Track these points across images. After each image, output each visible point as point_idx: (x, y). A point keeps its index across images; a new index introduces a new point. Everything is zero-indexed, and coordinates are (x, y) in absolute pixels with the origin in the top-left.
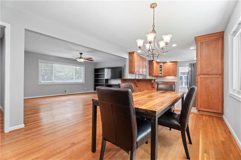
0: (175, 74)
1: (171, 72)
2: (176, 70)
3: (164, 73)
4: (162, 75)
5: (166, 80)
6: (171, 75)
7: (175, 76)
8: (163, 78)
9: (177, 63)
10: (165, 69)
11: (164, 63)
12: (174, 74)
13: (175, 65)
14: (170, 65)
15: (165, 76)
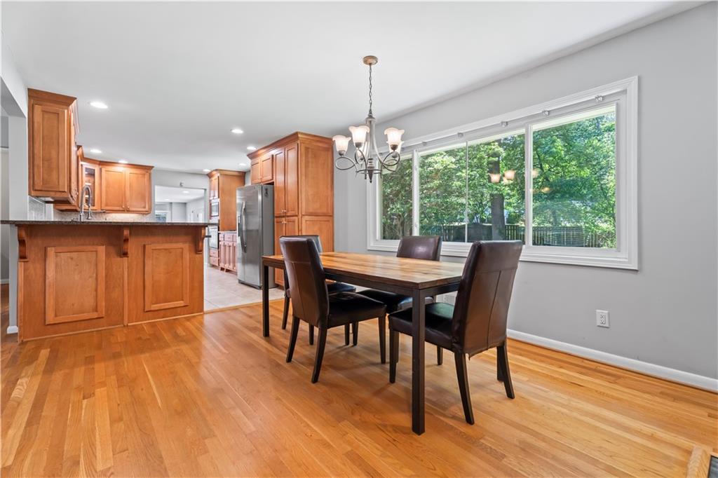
0: (147, 207)
1: (131, 199)
2: (150, 193)
3: (104, 203)
4: (94, 208)
6: (131, 209)
11: (103, 164)
13: (147, 176)
14: (127, 174)
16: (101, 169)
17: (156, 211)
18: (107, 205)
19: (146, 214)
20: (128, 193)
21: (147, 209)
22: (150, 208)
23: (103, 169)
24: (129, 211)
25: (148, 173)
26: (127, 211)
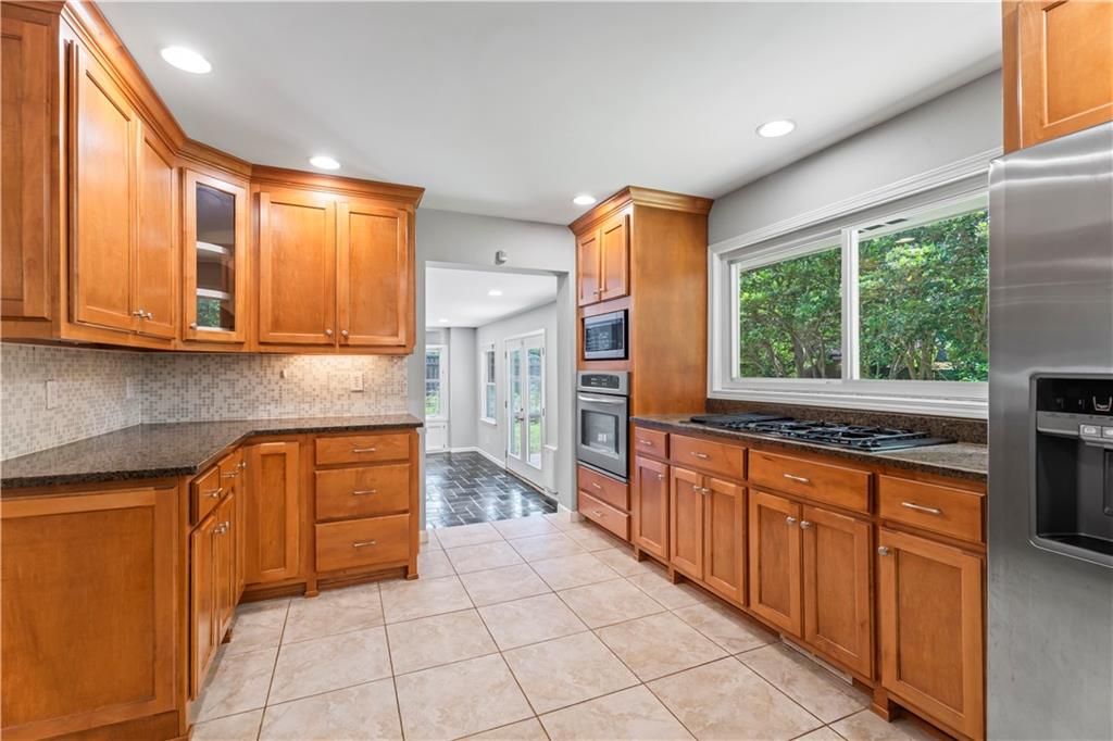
1: (354, 305)
2: (411, 284)
3: (267, 319)
4: (234, 336)
5: (277, 401)
6: (354, 339)
8: (244, 379)
10: (278, 260)
11: (264, 176)
13: (401, 224)
15: (270, 350)
16: (257, 198)
17: (427, 346)
18: (277, 325)
19: (401, 356)
20: (343, 283)
21: (402, 338)
22: (412, 337)
23: (265, 197)
24: (348, 346)
25: (406, 213)
26: (341, 346)
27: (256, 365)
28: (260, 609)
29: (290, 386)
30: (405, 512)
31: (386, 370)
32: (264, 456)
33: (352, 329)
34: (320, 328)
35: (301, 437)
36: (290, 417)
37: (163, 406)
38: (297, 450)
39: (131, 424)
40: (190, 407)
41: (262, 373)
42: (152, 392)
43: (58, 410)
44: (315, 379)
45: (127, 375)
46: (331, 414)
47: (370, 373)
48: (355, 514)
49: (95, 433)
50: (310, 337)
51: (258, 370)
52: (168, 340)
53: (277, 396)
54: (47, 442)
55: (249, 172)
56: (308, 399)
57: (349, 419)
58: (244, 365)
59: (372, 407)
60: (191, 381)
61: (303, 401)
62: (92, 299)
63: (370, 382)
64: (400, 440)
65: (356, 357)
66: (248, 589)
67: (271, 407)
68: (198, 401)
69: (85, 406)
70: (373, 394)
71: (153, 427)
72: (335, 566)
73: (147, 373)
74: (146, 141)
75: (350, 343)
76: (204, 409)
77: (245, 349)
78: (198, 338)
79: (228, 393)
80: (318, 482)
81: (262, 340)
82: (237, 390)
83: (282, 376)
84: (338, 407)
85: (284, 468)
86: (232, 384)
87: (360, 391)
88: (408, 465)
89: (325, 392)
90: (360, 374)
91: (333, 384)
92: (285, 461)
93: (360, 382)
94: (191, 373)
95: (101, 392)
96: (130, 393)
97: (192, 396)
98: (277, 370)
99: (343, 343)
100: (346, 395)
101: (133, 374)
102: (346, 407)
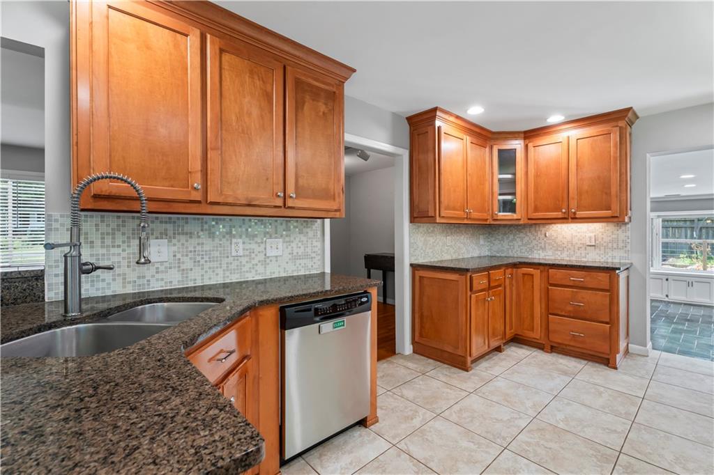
0: (615, 207)
1: (580, 193)
2: (623, 175)
4: (515, 216)
5: (544, 249)
6: (580, 214)
7: (617, 218)
8: (527, 237)
9: (630, 124)
10: (537, 176)
11: (530, 135)
12: (609, 208)
13: (615, 137)
14: (573, 143)
15: (535, 223)
16: (527, 146)
18: (536, 209)
20: (573, 182)
21: (614, 212)
22: (624, 210)
23: (530, 145)
24: (576, 218)
25: (618, 128)
26: (572, 218)
27: (533, 229)
28: (521, 348)
29: (550, 241)
30: (607, 323)
31: (613, 232)
32: (524, 274)
33: (579, 208)
34: (558, 209)
35: (542, 268)
36: (550, 258)
37: (495, 248)
38: (539, 274)
39: (482, 255)
40: (505, 249)
41: (536, 234)
42: (491, 242)
43: (451, 246)
44: (564, 238)
45: (480, 234)
46: (574, 258)
47: (600, 234)
48: (572, 315)
49: (466, 257)
50: (554, 214)
51: (534, 232)
52: (487, 220)
53: (543, 246)
54: (447, 257)
55: (522, 135)
56: (560, 249)
57: (585, 262)
58: (527, 230)
59: (603, 256)
60: (505, 237)
61: (557, 250)
62: (447, 208)
63: (600, 240)
64: (603, 277)
65: (590, 224)
66: (517, 336)
67: (541, 252)
68: (508, 247)
69: (462, 246)
70: (602, 248)
71: (491, 257)
72: (560, 341)
73: (490, 233)
74: (472, 143)
75: (577, 216)
76: (510, 251)
77: (521, 222)
78: (499, 218)
79: (520, 243)
80: (550, 292)
81: (529, 217)
82: (524, 242)
83: (546, 236)
84: (578, 254)
85: (533, 282)
86: (522, 239)
87: (593, 246)
88: (608, 293)
89: (570, 245)
90: (592, 235)
91: (575, 241)
92: (533, 278)
93: (593, 240)
94: (505, 234)
95: (468, 241)
96: (482, 242)
97: (505, 245)
98: (543, 232)
99: (573, 216)
100: (583, 248)
101: (483, 234)
102: (583, 255)
